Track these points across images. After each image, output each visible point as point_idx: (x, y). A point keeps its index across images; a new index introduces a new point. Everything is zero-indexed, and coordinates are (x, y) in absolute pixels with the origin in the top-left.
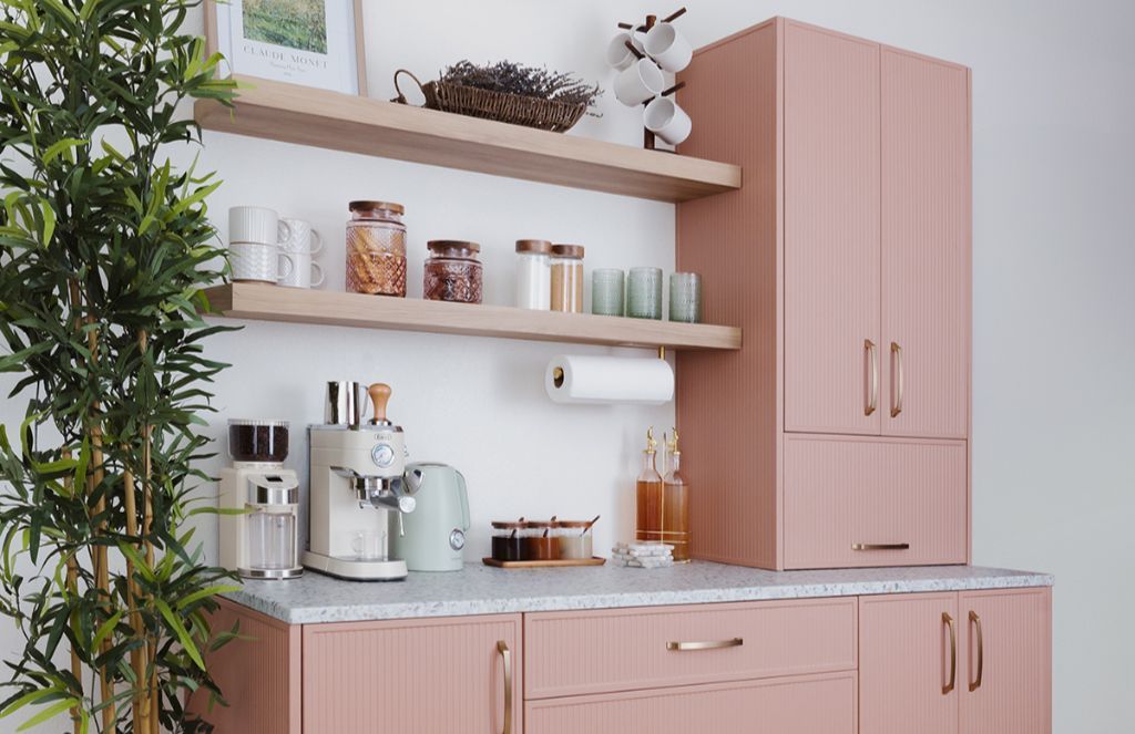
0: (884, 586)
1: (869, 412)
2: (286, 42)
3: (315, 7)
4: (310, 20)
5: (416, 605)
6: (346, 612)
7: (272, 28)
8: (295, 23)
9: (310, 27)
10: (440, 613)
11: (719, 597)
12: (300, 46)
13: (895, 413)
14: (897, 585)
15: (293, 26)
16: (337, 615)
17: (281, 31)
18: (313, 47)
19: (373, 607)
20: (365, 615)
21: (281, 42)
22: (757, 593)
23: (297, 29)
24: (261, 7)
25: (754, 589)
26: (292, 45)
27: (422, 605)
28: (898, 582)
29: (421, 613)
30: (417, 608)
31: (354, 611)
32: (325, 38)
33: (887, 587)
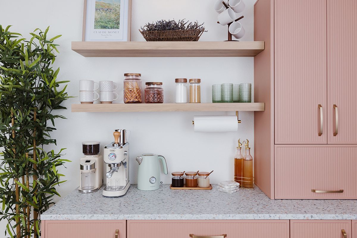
0: (304, 217)
1: (320, 134)
2: (107, 28)
3: (117, 15)
4: (115, 19)
5: (84, 215)
6: (59, 217)
7: (103, 24)
8: (110, 22)
9: (115, 22)
10: (93, 218)
11: (214, 218)
12: (111, 28)
13: (335, 134)
14: (312, 216)
15: (109, 22)
16: (56, 218)
17: (106, 25)
18: (115, 27)
19: (68, 215)
20: (65, 218)
21: (105, 28)
22: (233, 217)
23: (110, 23)
24: (100, 19)
25: (231, 215)
26: (109, 28)
27: (86, 215)
28: (312, 215)
29: (86, 218)
30: (84, 216)
31: (62, 216)
32: (119, 24)
33: (306, 217)
